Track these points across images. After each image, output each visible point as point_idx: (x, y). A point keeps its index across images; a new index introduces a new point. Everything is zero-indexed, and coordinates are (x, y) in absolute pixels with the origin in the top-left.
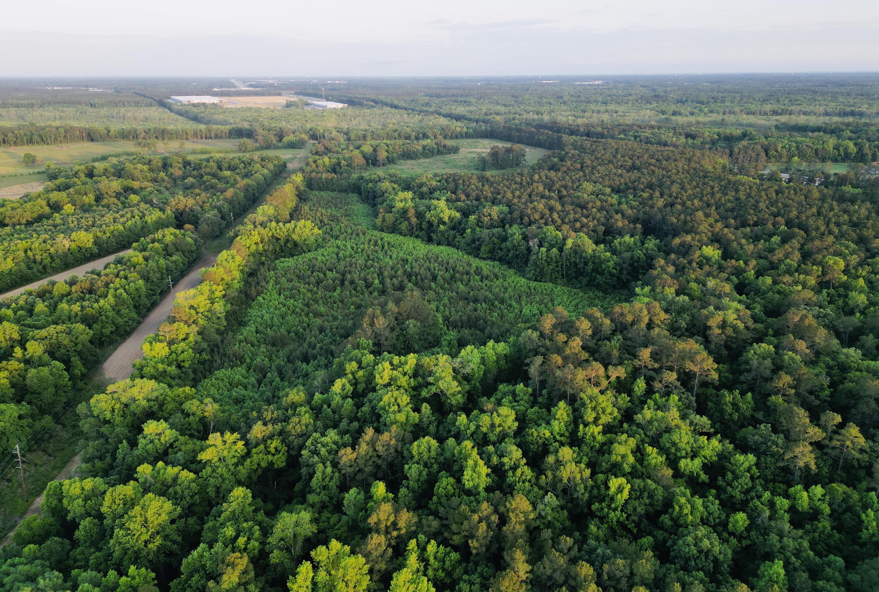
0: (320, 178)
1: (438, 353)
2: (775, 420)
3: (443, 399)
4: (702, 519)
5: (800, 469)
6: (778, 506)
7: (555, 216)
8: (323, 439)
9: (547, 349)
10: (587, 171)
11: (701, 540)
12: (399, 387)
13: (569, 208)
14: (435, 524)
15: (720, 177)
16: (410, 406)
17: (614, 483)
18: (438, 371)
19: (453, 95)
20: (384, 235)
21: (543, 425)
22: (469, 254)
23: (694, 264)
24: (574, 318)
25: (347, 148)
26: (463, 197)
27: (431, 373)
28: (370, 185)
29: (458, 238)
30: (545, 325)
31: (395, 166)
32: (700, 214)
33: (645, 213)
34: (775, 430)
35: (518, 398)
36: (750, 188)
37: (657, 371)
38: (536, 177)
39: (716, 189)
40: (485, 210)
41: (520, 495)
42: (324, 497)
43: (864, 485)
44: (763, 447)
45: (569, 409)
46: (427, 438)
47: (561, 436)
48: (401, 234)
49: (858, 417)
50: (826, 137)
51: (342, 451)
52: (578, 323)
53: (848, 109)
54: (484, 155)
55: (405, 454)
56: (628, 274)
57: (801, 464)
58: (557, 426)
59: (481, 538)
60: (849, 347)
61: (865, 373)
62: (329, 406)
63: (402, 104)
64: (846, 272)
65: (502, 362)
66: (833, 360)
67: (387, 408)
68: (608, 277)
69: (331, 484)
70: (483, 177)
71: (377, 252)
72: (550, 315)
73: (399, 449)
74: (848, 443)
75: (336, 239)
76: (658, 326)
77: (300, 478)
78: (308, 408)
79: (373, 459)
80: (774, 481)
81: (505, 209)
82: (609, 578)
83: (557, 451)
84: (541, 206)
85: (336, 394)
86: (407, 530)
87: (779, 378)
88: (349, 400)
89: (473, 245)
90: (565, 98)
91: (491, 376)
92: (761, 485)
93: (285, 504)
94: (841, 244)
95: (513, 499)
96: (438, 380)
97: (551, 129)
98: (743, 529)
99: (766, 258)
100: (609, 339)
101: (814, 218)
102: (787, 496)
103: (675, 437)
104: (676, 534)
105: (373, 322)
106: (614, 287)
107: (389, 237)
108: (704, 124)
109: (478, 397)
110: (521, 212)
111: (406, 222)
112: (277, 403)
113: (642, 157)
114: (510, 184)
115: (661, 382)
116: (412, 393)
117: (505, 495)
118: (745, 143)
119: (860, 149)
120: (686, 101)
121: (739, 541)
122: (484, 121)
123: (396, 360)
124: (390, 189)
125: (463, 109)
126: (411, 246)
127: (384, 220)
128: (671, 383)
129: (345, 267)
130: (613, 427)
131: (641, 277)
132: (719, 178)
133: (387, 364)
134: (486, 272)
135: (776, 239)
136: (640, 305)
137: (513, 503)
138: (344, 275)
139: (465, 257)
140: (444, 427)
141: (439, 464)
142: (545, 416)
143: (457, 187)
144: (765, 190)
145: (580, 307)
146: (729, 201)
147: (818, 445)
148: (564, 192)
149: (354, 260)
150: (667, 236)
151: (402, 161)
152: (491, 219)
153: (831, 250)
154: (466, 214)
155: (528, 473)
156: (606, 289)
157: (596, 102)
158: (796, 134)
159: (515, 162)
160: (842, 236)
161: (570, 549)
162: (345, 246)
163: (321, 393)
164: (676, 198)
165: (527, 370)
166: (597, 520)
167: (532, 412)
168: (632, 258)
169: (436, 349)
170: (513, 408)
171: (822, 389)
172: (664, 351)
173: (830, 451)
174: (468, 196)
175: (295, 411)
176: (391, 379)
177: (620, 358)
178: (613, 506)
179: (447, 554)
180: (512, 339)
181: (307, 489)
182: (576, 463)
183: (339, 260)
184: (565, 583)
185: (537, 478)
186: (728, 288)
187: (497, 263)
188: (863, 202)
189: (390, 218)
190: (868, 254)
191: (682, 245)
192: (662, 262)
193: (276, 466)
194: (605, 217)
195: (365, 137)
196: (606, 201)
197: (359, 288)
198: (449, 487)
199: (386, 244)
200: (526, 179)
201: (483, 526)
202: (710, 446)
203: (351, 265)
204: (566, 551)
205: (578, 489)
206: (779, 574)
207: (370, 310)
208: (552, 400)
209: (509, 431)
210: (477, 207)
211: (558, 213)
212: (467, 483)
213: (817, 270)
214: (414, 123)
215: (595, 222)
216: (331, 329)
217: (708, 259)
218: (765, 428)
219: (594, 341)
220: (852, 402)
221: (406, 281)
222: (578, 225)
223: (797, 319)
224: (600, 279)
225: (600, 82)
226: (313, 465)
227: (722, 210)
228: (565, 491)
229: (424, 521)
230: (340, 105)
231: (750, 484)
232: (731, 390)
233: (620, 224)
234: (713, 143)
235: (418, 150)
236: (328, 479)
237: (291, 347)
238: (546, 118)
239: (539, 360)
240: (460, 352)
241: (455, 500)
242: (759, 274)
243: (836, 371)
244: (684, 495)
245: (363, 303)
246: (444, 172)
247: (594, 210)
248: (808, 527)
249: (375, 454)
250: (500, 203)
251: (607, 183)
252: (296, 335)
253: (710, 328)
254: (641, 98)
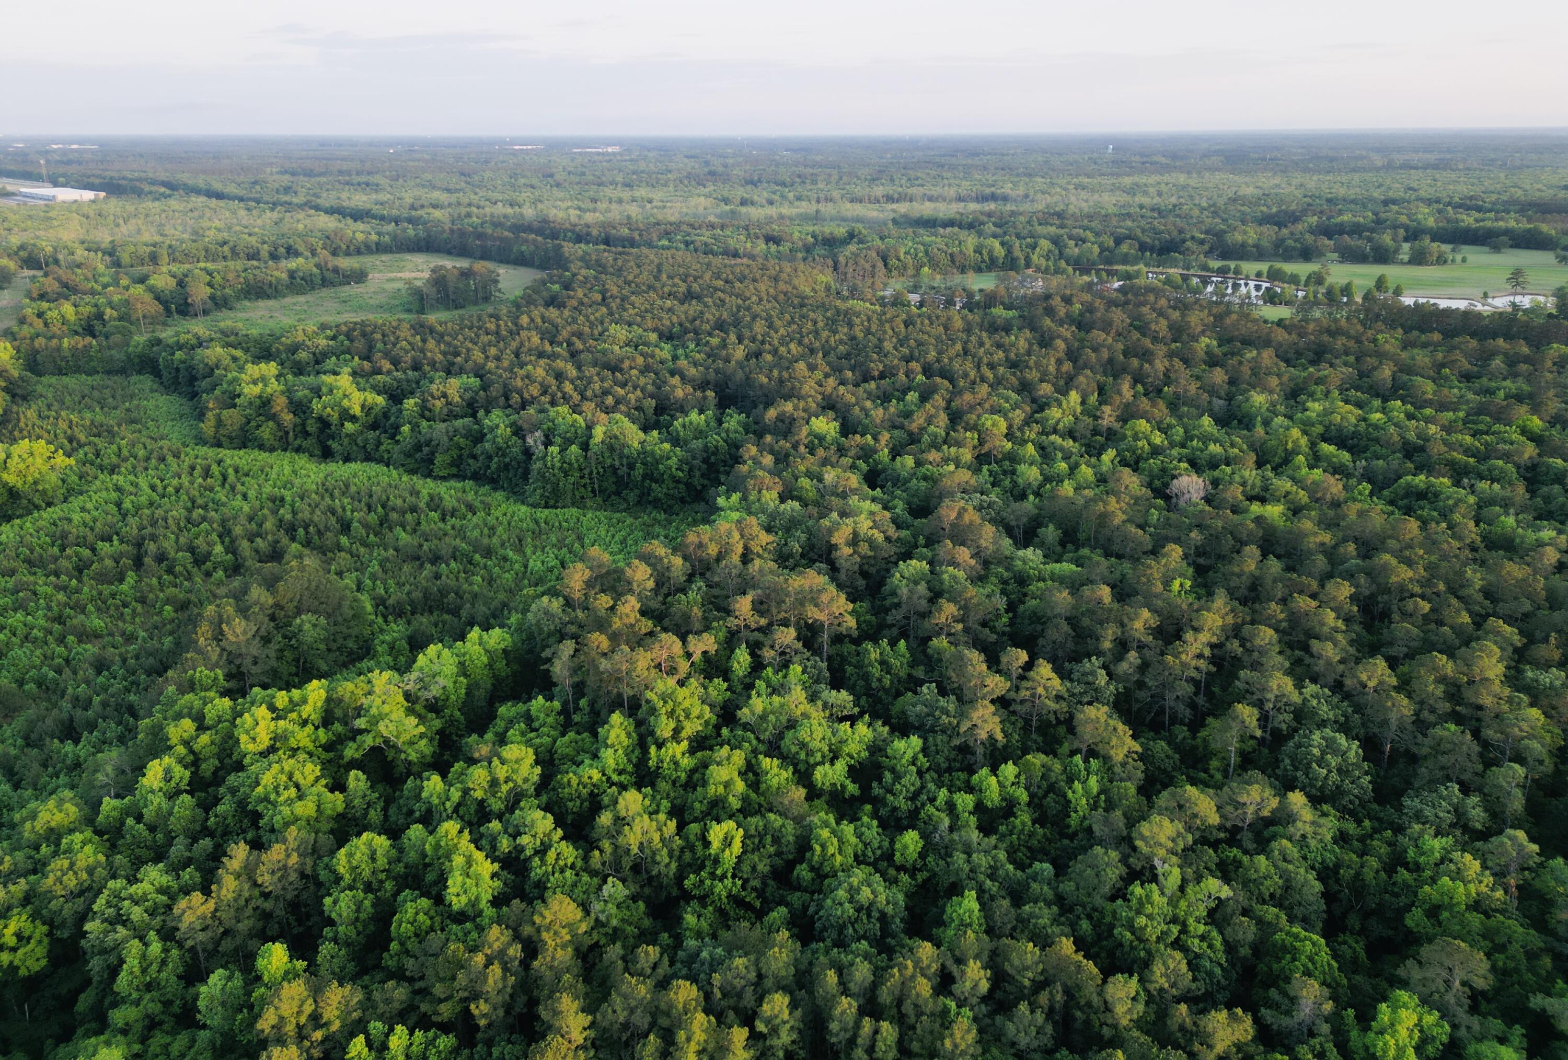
0: (59, 349)
1: (370, 670)
2: (941, 675)
3: (391, 755)
4: (856, 856)
5: (982, 743)
6: (959, 808)
7: (568, 387)
8: (133, 889)
9: (581, 626)
10: (613, 305)
11: (858, 890)
12: (295, 751)
13: (590, 371)
14: (399, 993)
15: (823, 305)
16: (323, 782)
17: (717, 832)
18: (374, 704)
19: (341, 172)
20: (224, 453)
21: (587, 762)
22: (412, 472)
23: (802, 449)
24: (621, 564)
25: (116, 283)
26: (386, 365)
27: (359, 711)
28: (179, 355)
29: (387, 444)
30: (572, 584)
31: (231, 314)
32: (801, 366)
33: (717, 371)
34: (943, 692)
35: (536, 724)
36: (869, 320)
37: (765, 630)
38: (525, 320)
39: (820, 324)
40: (434, 387)
41: (559, 896)
42: (149, 1004)
43: (1065, 748)
44: (930, 721)
45: (630, 724)
46: (365, 835)
47: (620, 774)
48: (261, 447)
49: (1048, 648)
50: (963, 234)
51: (182, 903)
52: (629, 572)
53: (988, 191)
54: (418, 283)
55: (321, 878)
56: (703, 476)
57: (983, 735)
58: (610, 758)
59: (493, 994)
60: (1025, 547)
61: (1049, 583)
62: (139, 818)
63: (232, 189)
64: (1009, 436)
65: (501, 665)
66: (1007, 569)
67: (273, 797)
68: (672, 485)
69: (163, 975)
70: (422, 326)
71: (211, 489)
72: (579, 565)
73: (309, 871)
74: (1040, 690)
75: (112, 471)
76: (759, 556)
77: (88, 982)
78: (88, 833)
79: (253, 904)
80: (949, 770)
81: (474, 381)
82: (725, 995)
83: (616, 802)
84: (540, 372)
85: (153, 792)
86: (343, 1021)
87: (940, 610)
88: (186, 798)
89: (418, 455)
90: (558, 177)
91: (481, 694)
92: (933, 780)
93: (57, 1045)
94: (998, 395)
95: (547, 907)
96: (375, 721)
97: (539, 232)
98: (916, 855)
99: (902, 427)
100: (683, 591)
101: (959, 360)
102: (970, 789)
103: (803, 734)
104: (820, 892)
105: (222, 633)
106: (683, 501)
107: (233, 457)
108: (791, 219)
109: (461, 736)
110: (505, 385)
111: (271, 424)
112: (9, 838)
113: (701, 277)
114: (477, 336)
115: (772, 647)
116: (325, 756)
117: (530, 902)
118: (852, 248)
119: (1009, 252)
120: (760, 181)
121: (913, 877)
122: (410, 221)
123: (281, 698)
124: (227, 361)
125: (365, 198)
126: (287, 469)
127: (219, 423)
128: (788, 646)
129: (141, 528)
130: (705, 738)
131: (723, 478)
132: (823, 307)
133: (262, 712)
134: (449, 502)
135: (912, 396)
136: (728, 526)
137: (546, 913)
138: (139, 545)
139: (405, 478)
140: (399, 808)
141: (395, 879)
142: (587, 746)
143: (371, 347)
144: (890, 321)
145: (630, 542)
146: (841, 342)
147: (1002, 702)
148: (579, 345)
149: (159, 513)
150: (755, 407)
151: (247, 303)
152: (448, 403)
153: (987, 406)
154: (396, 396)
155: (569, 852)
156: (671, 507)
157: (614, 183)
158: (921, 231)
159: (480, 295)
160: (999, 383)
161: (655, 967)
162: (136, 485)
163: (118, 796)
164: (763, 342)
165: (548, 671)
166: (695, 904)
167: (564, 744)
168: (706, 448)
169: (365, 664)
170: (528, 743)
171: (998, 616)
172: (773, 595)
173: (1017, 707)
174: (396, 362)
175: (58, 845)
176: (275, 739)
177: (705, 618)
178: (719, 872)
179: (431, 1042)
180: (514, 619)
181: (107, 1002)
182: (651, 814)
183: (124, 516)
184: (653, 1025)
185: (586, 859)
186: (854, 480)
187: (469, 484)
188: (1020, 329)
189: (233, 418)
190: (1035, 406)
191: (780, 418)
192: (754, 450)
193: (23, 972)
194: (654, 383)
195: (154, 258)
196: (653, 356)
197: (178, 569)
198: (421, 917)
199: (231, 471)
200: (505, 325)
201: (496, 970)
202: (856, 737)
203: (154, 523)
204: (649, 971)
205: (658, 858)
206: (971, 912)
207: (210, 610)
208: (598, 714)
209: (525, 787)
210: (418, 383)
211: (572, 382)
212: (455, 900)
213: (971, 437)
214: (263, 228)
215: (638, 393)
216: (124, 661)
217: (821, 438)
218: (928, 690)
219: (660, 598)
220: (1039, 628)
221: (285, 540)
222: (610, 400)
223: (953, 515)
224: (658, 490)
225: (617, 149)
226: (118, 946)
227: (832, 357)
228: (636, 868)
229: (376, 996)
230: (88, 195)
231: (918, 783)
232: (875, 640)
233: (679, 393)
234: (808, 249)
235: (279, 280)
236: (155, 967)
237: (31, 712)
238: (529, 212)
239: (568, 647)
240: (414, 661)
241: (436, 939)
242: (895, 453)
243: (1012, 587)
244: (826, 824)
245: (193, 597)
246: (340, 319)
247: (634, 372)
248: (1002, 828)
249: (256, 892)
250: (461, 371)
251: (649, 324)
252: (39, 685)
253: (834, 547)
254: (688, 177)
